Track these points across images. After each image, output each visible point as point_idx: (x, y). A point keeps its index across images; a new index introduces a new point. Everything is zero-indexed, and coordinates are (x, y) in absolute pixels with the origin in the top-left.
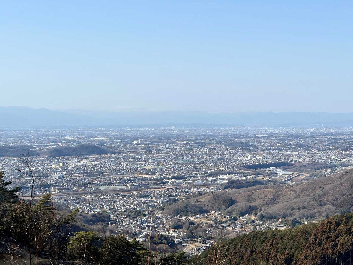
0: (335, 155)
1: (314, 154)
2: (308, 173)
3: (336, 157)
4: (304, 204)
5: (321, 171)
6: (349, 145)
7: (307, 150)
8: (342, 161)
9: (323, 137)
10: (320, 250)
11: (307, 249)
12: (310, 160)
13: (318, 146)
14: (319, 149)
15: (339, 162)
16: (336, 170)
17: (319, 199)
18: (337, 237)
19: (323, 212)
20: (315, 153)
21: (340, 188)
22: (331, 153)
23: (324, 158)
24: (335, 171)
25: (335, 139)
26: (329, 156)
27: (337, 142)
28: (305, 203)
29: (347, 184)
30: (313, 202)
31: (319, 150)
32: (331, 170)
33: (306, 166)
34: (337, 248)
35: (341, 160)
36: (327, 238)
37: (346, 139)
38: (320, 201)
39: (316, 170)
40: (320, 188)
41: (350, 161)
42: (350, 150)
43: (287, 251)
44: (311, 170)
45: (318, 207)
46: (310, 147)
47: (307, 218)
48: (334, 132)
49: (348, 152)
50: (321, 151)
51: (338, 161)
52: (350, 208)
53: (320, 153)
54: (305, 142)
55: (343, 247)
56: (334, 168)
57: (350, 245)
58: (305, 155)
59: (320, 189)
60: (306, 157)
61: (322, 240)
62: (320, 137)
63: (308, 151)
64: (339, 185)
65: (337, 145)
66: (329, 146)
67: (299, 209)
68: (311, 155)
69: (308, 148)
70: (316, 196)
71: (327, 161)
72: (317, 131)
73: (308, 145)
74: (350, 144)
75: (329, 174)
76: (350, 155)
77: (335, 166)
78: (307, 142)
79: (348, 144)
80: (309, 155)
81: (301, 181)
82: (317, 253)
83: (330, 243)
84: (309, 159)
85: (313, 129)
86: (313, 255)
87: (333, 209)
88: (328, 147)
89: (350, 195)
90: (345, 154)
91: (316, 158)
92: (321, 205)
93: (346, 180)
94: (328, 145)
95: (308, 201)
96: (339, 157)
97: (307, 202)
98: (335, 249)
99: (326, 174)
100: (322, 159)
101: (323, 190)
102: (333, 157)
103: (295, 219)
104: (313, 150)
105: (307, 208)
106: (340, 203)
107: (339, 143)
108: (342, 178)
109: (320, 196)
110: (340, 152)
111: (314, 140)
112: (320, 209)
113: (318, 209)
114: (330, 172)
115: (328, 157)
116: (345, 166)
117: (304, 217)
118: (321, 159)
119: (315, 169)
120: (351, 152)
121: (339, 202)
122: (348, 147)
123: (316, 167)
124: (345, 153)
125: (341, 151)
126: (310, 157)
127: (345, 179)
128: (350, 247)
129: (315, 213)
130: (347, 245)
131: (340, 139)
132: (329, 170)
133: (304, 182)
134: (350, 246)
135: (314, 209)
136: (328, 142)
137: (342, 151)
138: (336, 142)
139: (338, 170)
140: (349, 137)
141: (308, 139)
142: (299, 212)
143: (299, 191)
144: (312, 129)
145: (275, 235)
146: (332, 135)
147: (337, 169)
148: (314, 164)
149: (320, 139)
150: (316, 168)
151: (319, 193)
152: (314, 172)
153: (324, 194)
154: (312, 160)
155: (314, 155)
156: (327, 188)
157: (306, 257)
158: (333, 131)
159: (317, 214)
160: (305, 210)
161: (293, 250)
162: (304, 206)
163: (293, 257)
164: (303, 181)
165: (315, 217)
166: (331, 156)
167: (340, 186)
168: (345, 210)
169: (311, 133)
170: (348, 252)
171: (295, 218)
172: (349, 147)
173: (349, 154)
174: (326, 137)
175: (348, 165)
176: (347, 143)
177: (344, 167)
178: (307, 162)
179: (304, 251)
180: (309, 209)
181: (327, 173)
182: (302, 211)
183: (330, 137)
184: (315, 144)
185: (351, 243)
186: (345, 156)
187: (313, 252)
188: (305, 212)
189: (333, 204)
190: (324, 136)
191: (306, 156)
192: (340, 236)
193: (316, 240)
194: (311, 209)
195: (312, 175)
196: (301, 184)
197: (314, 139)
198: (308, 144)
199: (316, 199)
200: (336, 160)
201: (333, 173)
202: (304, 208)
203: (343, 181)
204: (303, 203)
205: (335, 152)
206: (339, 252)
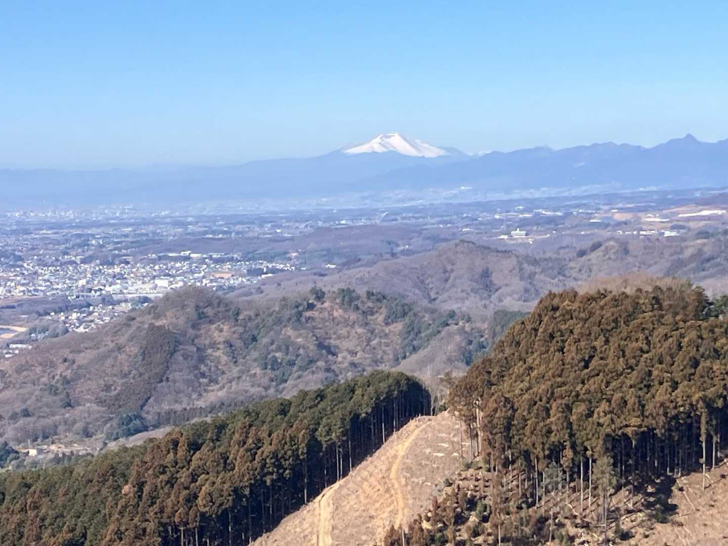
0: (85, 277)
1: (34, 276)
2: (21, 326)
3: (88, 283)
4: (27, 404)
5: (55, 318)
6: (117, 252)
7: (14, 266)
8: (103, 292)
9: (49, 232)
10: (156, 513)
11: (120, 513)
12: (23, 291)
13: (40, 255)
14: (42, 263)
15: (98, 293)
16: (90, 313)
17: (65, 389)
18: (194, 478)
19: (74, 422)
20: (36, 273)
21: (116, 358)
22: (76, 273)
23: (58, 284)
24: (90, 318)
25: (79, 236)
26: (70, 279)
27: (88, 245)
28: (29, 402)
29: (134, 349)
30: (48, 399)
31: (45, 265)
32: (79, 314)
33: (14, 307)
34: (196, 505)
35: (101, 290)
36: (171, 482)
37: (107, 235)
38: (68, 395)
39: (41, 317)
40: (65, 360)
41: (125, 291)
42: (121, 263)
43: (69, 521)
44: (28, 318)
45: (63, 410)
46: (21, 259)
47: (35, 440)
48: (74, 220)
49: (117, 270)
50: (50, 268)
51: (96, 291)
52: (142, 407)
53: (46, 273)
54: (5, 245)
55: (211, 501)
56: (86, 309)
57: (230, 495)
58: (9, 280)
59: (67, 364)
60: (13, 284)
61: (159, 487)
62: (42, 232)
63: (18, 269)
64: (112, 351)
65: (87, 251)
66: (67, 254)
67: (14, 417)
68: (25, 279)
69: (16, 261)
70: (56, 383)
71: (67, 293)
72: (33, 216)
73: (14, 255)
74: (119, 249)
75: (75, 325)
76: (123, 275)
77: (89, 305)
78: (10, 246)
79: (115, 249)
80: (18, 278)
81: (8, 345)
82: (147, 520)
83: (179, 493)
84: (22, 288)
85: (22, 212)
86: (136, 527)
87: (99, 412)
88: (66, 257)
89: (141, 375)
90: (108, 274)
91: (40, 285)
92: (69, 405)
93: (131, 339)
94: (65, 253)
95: (36, 396)
96: (96, 282)
97: (34, 398)
98: (191, 507)
99: (67, 325)
100: (54, 287)
101: (75, 366)
102: (82, 282)
103: (6, 444)
104: (28, 265)
105: (34, 415)
106: (117, 398)
107: (92, 248)
108: (119, 333)
109: (66, 381)
110: (97, 269)
111: (27, 240)
112: (67, 415)
113: (63, 414)
114: (78, 319)
115: (68, 281)
116: (112, 304)
117: (28, 437)
118: (53, 289)
119: (40, 315)
120: (124, 268)
121: (113, 393)
122: (115, 256)
123: (40, 309)
124: (110, 271)
125: (98, 266)
126: (23, 285)
127: (127, 336)
128: (228, 501)
129: (56, 427)
130: (222, 496)
131: (93, 236)
132: (74, 316)
133: (13, 349)
134: (230, 498)
135: (53, 415)
136: (63, 244)
137: (101, 267)
138: (85, 244)
139: (96, 314)
140: (115, 232)
141: (13, 238)
142: (16, 426)
143: (10, 372)
144: (19, 211)
145: (29, 486)
146: (72, 227)
147: (93, 312)
148: (36, 302)
149: (42, 239)
150: (41, 311)
151: (64, 374)
152: (37, 322)
153: (77, 377)
154: (30, 291)
155: (34, 279)
156: (83, 358)
157: (119, 535)
158: (72, 217)
159: (61, 428)
160: (29, 419)
161: (84, 518)
162: (27, 410)
163: (84, 536)
164: (12, 346)
165: (56, 435)
166: (77, 280)
167: (117, 353)
168: (130, 415)
169: (18, 223)
170: (225, 512)
171: (6, 442)
172: (119, 256)
173: (118, 273)
174: (57, 233)
175: (119, 302)
176: (111, 247)
177: (111, 307)
178: (16, 298)
179: (113, 518)
180: (40, 417)
181: (71, 324)
182: (22, 422)
183: (66, 231)
184: (33, 249)
185: (232, 491)
186: (110, 280)
187: (137, 519)
188: (29, 424)
189: (100, 402)
190: (51, 228)
191: (12, 281)
192: (201, 474)
193: (141, 490)
194: (44, 417)
195: (33, 330)
196: (7, 353)
197: (29, 237)
198: (14, 250)
199: (57, 390)
200: (90, 290)
201: (83, 322)
202: (26, 414)
203: (122, 340)
204: (24, 401)
205: (86, 270)
206: (203, 515)
